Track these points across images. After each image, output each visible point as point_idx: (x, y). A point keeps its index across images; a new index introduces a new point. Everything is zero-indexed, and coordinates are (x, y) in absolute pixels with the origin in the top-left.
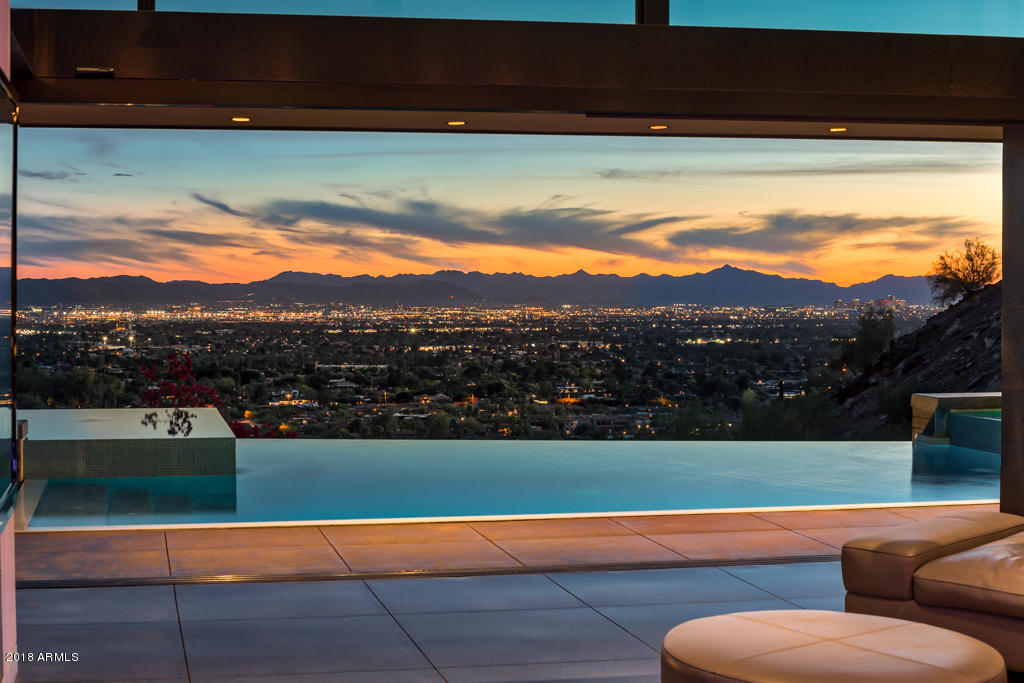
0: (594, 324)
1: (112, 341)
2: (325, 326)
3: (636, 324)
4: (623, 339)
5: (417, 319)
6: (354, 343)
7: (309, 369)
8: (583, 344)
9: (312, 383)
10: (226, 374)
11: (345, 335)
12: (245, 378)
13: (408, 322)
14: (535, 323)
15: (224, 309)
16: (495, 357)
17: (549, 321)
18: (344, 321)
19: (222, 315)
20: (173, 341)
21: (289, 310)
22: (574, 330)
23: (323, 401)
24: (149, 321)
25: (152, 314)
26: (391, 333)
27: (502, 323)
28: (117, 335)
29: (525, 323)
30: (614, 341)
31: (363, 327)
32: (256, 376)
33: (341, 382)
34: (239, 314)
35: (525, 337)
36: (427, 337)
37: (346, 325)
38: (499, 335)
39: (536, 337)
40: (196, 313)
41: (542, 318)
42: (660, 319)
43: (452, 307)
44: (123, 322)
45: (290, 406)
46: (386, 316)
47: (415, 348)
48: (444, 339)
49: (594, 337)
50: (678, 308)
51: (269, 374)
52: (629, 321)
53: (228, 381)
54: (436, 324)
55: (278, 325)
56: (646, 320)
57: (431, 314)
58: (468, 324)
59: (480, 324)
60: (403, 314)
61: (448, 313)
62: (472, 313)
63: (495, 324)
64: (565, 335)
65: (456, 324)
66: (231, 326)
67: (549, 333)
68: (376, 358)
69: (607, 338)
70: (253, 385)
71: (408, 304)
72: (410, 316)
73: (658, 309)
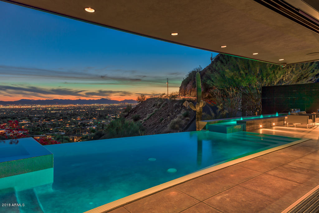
0: (82, 107)
2: (31, 109)
4: (87, 109)
5: (50, 107)
6: (37, 111)
7: (28, 116)
8: (81, 110)
9: (29, 119)
10: (9, 118)
11: (36, 110)
12: (14, 118)
13: (49, 108)
14: (72, 107)
15: (8, 106)
16: (65, 113)
17: (74, 107)
18: (35, 107)
21: (23, 106)
22: (79, 108)
23: (32, 122)
26: (46, 109)
27: (66, 107)
29: (70, 107)
30: (86, 109)
31: (39, 109)
32: (16, 118)
33: (35, 118)
34: (12, 107)
35: (70, 109)
36: (52, 110)
37: (36, 108)
38: (66, 109)
39: (72, 109)
42: (93, 106)
43: (57, 105)
45: (24, 123)
46: (44, 106)
47: (50, 112)
48: (56, 110)
49: (82, 109)
50: (96, 104)
51: (19, 118)
52: (88, 107)
53: (9, 119)
54: (54, 108)
55: (21, 108)
56: (91, 106)
57: (53, 106)
58: (60, 107)
59: (62, 108)
60: (47, 106)
61: (56, 106)
62: (61, 106)
63: (65, 107)
64: (77, 109)
65: (58, 108)
66: (10, 109)
67: (75, 109)
68: (42, 114)
69: (85, 109)
70: (15, 120)
71: (48, 104)
72: (49, 107)
73: (93, 105)
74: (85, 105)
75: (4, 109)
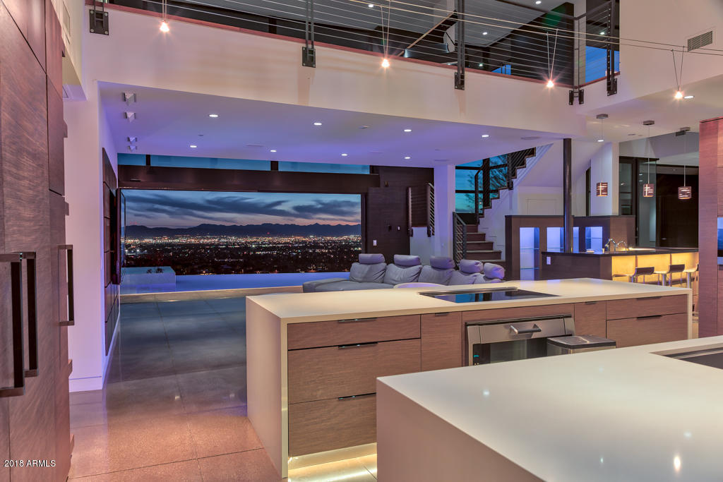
0: (322, 243)
1: (130, 251)
2: (219, 245)
3: (337, 243)
4: (332, 248)
5: (255, 242)
6: (231, 251)
8: (317, 251)
9: (213, 267)
10: (178, 264)
11: (227, 248)
12: (187, 266)
13: (251, 243)
14: (300, 243)
15: (177, 238)
16: (286, 255)
17: (305, 242)
18: (227, 242)
19: (176, 241)
22: (315, 245)
24: (145, 244)
25: (146, 240)
26: (245, 247)
27: (288, 243)
28: (132, 249)
29: (296, 243)
30: (329, 249)
31: (234, 245)
32: (191, 265)
33: (225, 266)
35: (296, 248)
36: (259, 249)
37: (227, 244)
38: (287, 247)
39: (300, 248)
40: (166, 240)
41: (303, 241)
42: (346, 241)
43: (269, 237)
44: (135, 244)
46: (242, 240)
47: (254, 252)
48: (266, 249)
49: (322, 248)
50: (352, 237)
51: (196, 264)
52: (334, 242)
54: (262, 243)
55: (200, 244)
56: (341, 241)
57: (260, 240)
58: (275, 243)
59: (279, 243)
60: (249, 240)
61: (267, 239)
62: (276, 239)
63: (285, 243)
64: (311, 247)
65: (270, 243)
66: (180, 245)
67: (306, 246)
68: (239, 257)
69: (326, 248)
71: (251, 236)
72: (252, 240)
73: (345, 237)
74: (328, 238)
75: (170, 245)
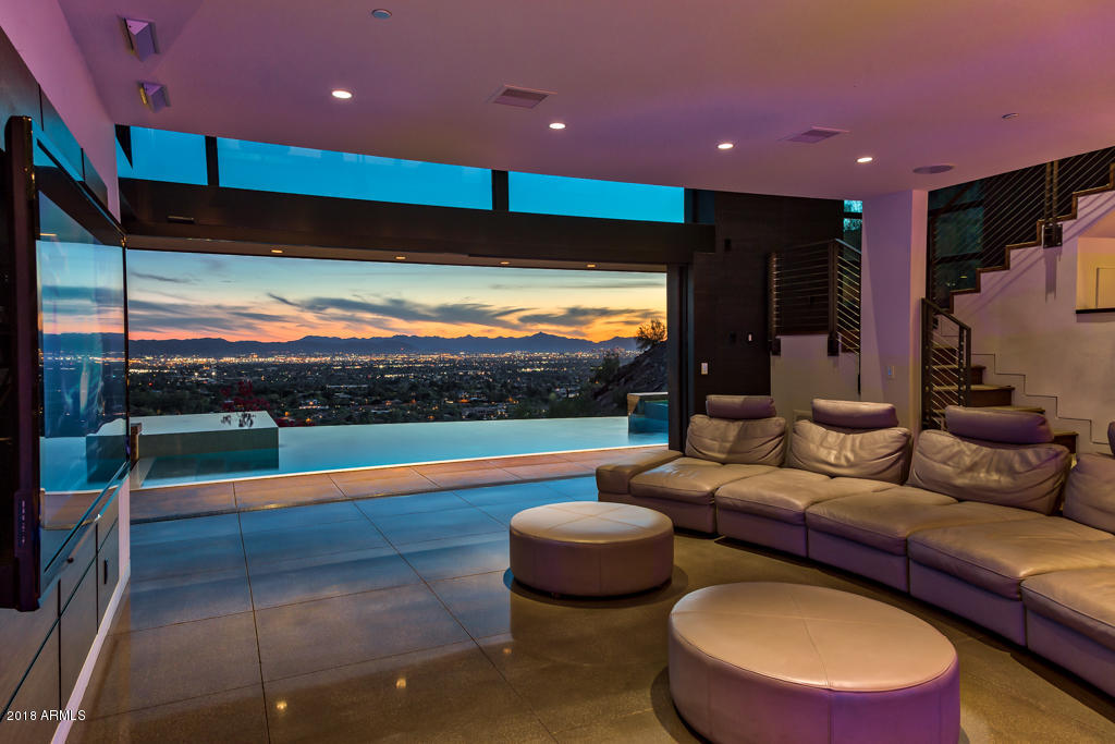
0: (475, 362)
1: (201, 375)
2: (332, 365)
3: (497, 362)
4: (491, 369)
5: (383, 361)
6: (347, 374)
7: (323, 389)
8: (471, 373)
9: (324, 395)
10: (273, 392)
11: (343, 370)
12: (286, 394)
13: (379, 362)
14: (447, 362)
15: (272, 356)
16: (426, 380)
17: (450, 361)
18: (343, 362)
19: (270, 360)
20: (241, 375)
21: (311, 357)
22: (467, 365)
23: (332, 406)
24: (224, 364)
25: (226, 359)
26: (369, 368)
27: (430, 362)
28: (204, 372)
29: (441, 362)
30: (487, 370)
31: (354, 365)
32: (292, 393)
33: (341, 395)
34: (281, 359)
35: (441, 369)
36: (389, 370)
37: (344, 364)
38: (427, 368)
39: (447, 369)
40: (255, 359)
42: (509, 359)
43: (402, 354)
44: (208, 365)
45: (312, 409)
46: (366, 359)
47: (382, 376)
48: (398, 371)
49: (476, 368)
50: (517, 353)
51: (299, 392)
52: (493, 360)
53: (276, 396)
54: (393, 363)
55: (305, 364)
56: (503, 360)
57: (391, 358)
58: (411, 363)
59: (417, 363)
60: (375, 358)
61: (400, 357)
62: (412, 357)
63: (425, 362)
64: (461, 368)
65: (404, 363)
66: (276, 366)
67: (454, 366)
68: (361, 381)
69: (483, 369)
70: (290, 398)
71: (378, 353)
72: (380, 359)
73: (508, 354)
74: (485, 355)
75: (261, 365)
